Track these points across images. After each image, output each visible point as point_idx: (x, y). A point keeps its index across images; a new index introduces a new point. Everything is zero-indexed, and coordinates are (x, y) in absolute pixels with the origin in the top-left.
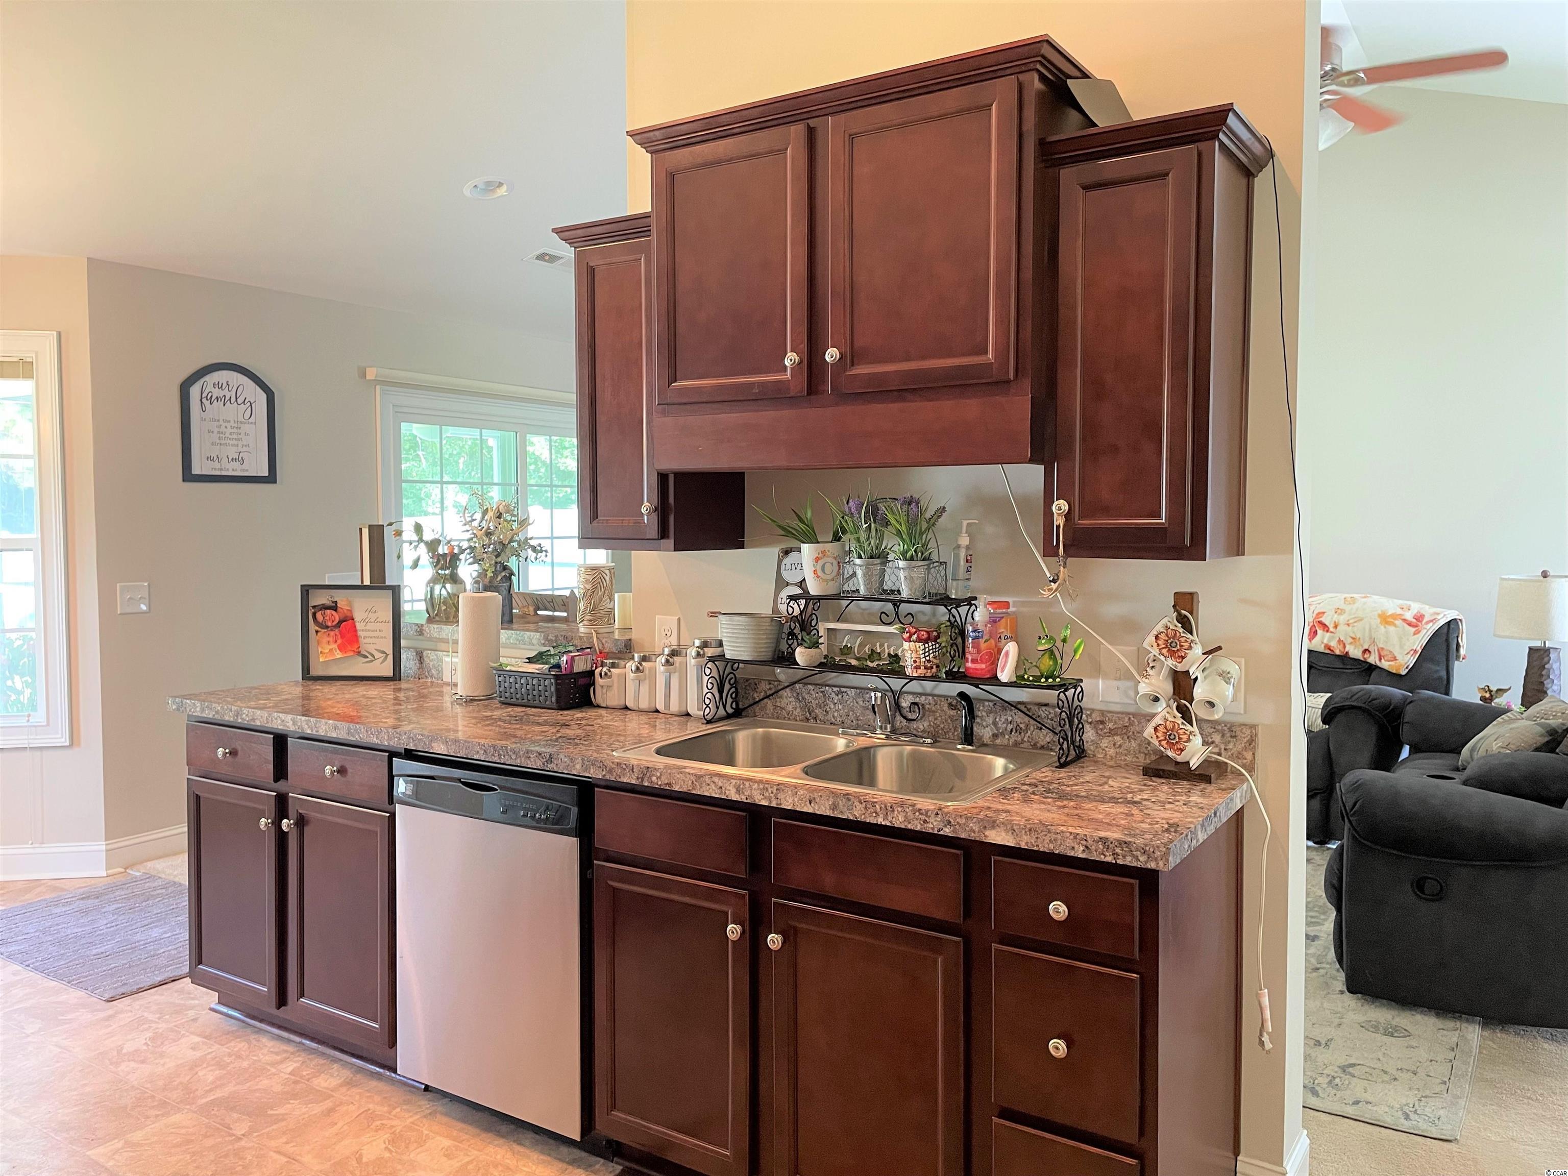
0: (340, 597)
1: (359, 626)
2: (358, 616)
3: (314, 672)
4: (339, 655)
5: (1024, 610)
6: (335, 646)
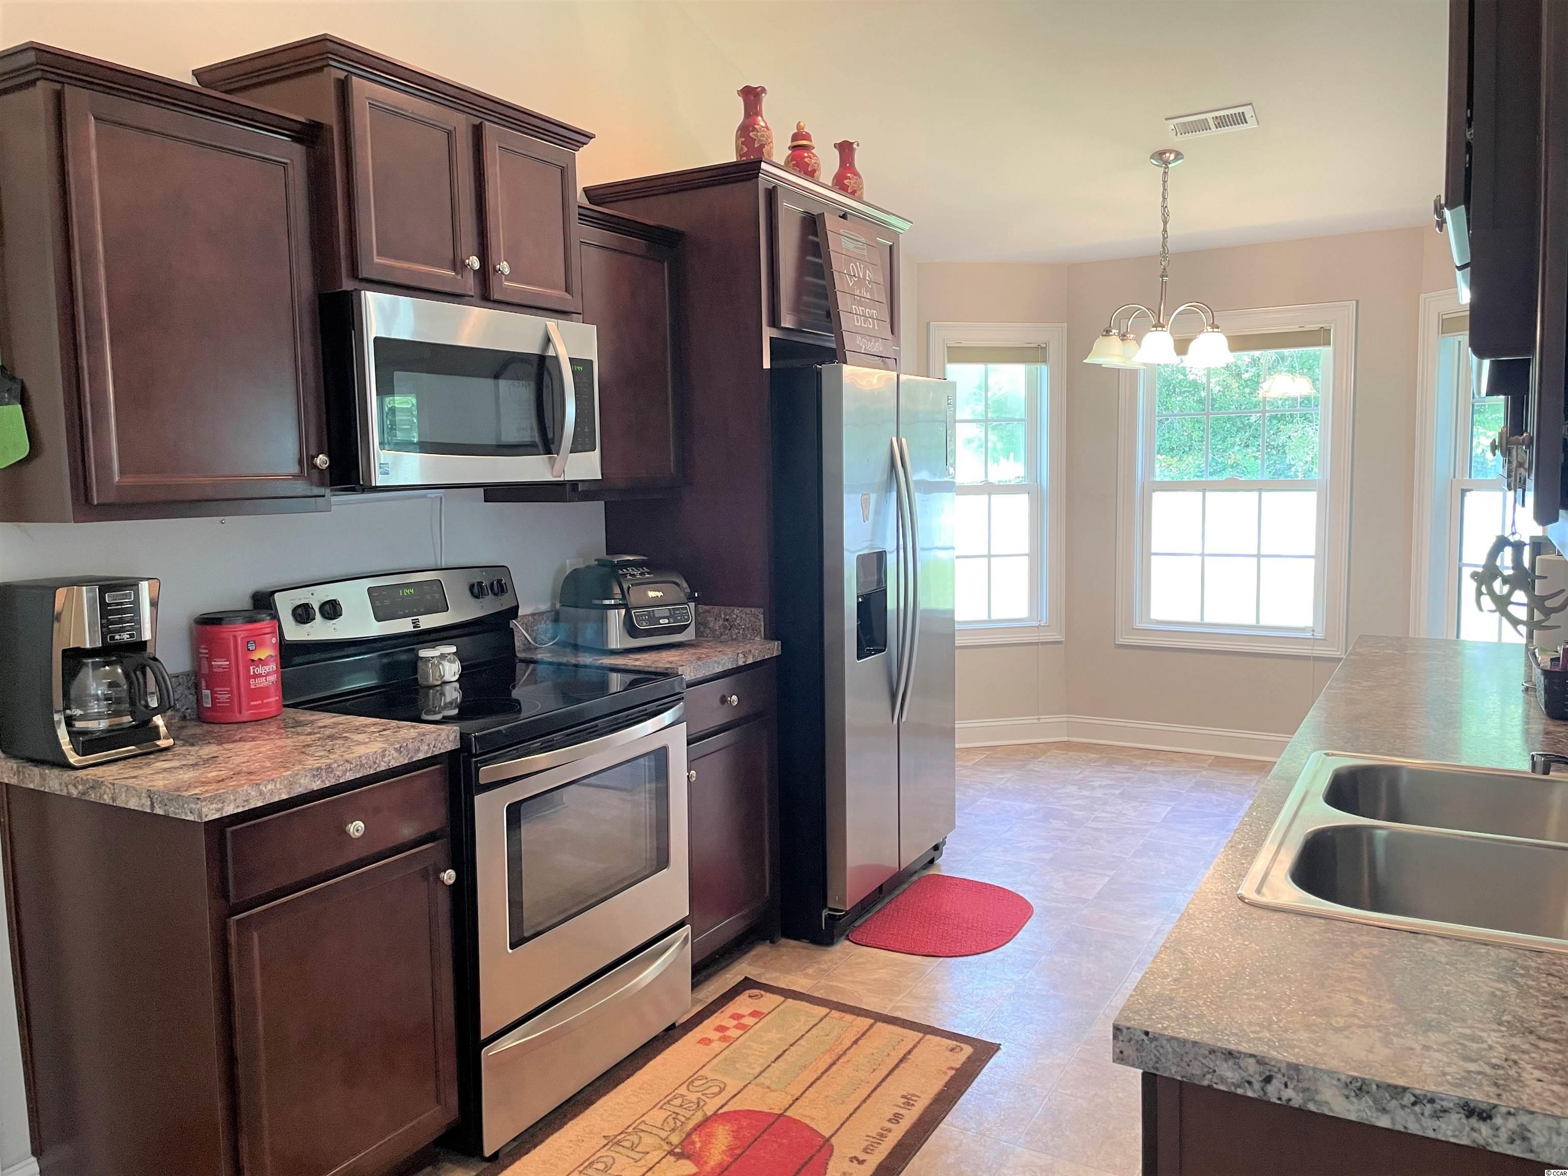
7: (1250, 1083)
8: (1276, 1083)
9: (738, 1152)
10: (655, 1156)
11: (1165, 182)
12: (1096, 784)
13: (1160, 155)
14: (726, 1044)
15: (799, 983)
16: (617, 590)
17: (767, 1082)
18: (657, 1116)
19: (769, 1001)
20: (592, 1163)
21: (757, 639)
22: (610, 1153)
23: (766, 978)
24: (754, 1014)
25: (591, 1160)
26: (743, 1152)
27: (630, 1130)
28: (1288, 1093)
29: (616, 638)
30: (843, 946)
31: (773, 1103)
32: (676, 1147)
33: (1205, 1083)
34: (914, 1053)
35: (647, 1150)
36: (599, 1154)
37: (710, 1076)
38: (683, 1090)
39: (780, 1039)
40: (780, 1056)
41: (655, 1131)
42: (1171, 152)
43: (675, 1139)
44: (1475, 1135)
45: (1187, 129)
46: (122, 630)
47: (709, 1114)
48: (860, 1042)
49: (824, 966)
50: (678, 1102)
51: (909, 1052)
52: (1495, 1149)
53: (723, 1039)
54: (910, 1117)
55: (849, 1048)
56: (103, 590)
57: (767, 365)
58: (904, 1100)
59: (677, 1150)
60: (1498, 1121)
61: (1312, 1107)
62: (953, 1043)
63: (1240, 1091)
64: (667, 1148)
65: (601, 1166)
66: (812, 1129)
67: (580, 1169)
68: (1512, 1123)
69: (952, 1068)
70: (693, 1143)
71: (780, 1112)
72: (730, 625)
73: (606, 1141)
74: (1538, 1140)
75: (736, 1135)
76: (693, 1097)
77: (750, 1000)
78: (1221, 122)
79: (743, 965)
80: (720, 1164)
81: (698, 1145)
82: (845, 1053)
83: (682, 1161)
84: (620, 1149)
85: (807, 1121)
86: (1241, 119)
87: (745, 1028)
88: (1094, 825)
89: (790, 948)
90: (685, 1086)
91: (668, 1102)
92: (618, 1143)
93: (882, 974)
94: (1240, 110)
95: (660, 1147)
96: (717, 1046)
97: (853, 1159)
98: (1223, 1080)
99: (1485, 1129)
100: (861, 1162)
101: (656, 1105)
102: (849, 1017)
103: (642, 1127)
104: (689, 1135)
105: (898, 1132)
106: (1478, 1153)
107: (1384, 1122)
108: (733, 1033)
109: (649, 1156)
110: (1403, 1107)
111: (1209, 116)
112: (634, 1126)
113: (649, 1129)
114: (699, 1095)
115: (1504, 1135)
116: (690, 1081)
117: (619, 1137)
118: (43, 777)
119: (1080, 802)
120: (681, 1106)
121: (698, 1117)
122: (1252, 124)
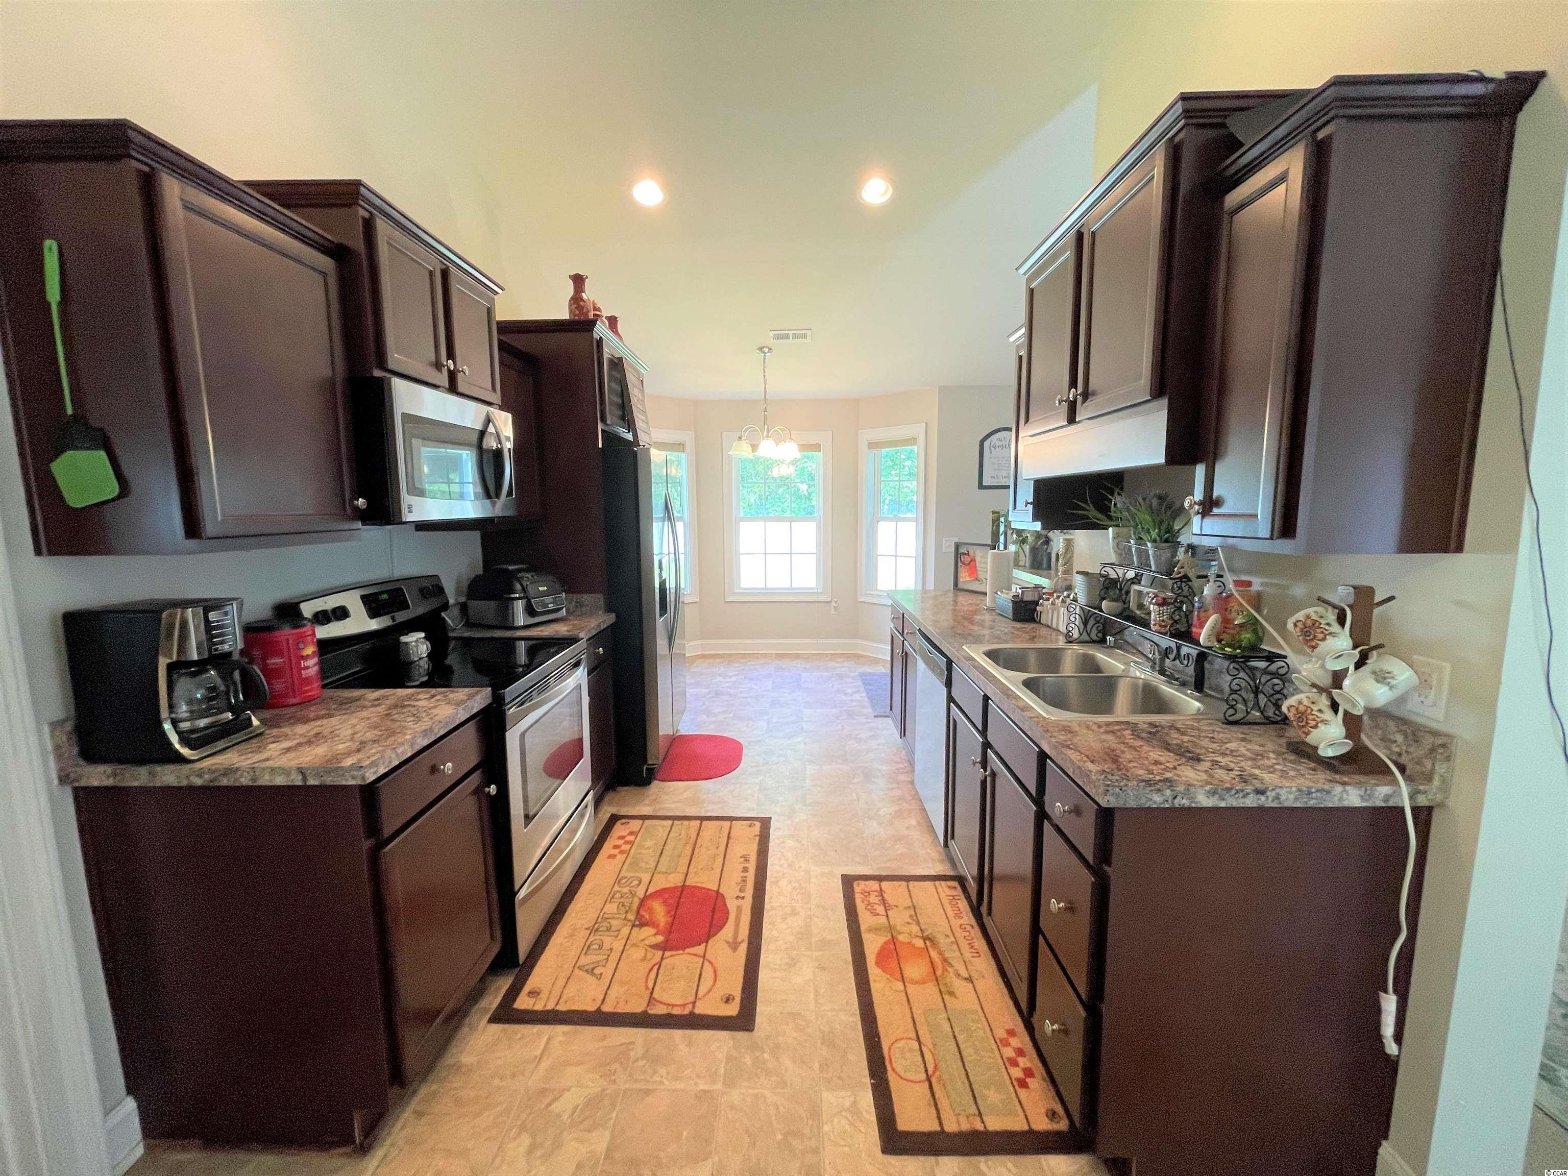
0: (971, 549)
1: (978, 565)
2: (978, 559)
3: (960, 586)
4: (968, 579)
5: (1267, 589)
6: (966, 574)
7: (1167, 801)
8: (1179, 798)
9: (673, 913)
10: (626, 931)
11: (764, 362)
12: (730, 674)
13: (761, 349)
14: (625, 855)
15: (646, 810)
16: (518, 587)
17: (664, 870)
18: (611, 908)
19: (635, 825)
20: (589, 947)
21: (600, 612)
22: (595, 937)
23: (623, 811)
24: (631, 833)
25: (588, 944)
26: (676, 912)
27: (600, 920)
28: (1184, 801)
29: (521, 618)
30: (656, 785)
31: (675, 880)
32: (635, 921)
33: (1147, 806)
34: (732, 833)
35: (619, 928)
36: (590, 940)
37: (629, 875)
38: (616, 888)
39: (656, 844)
40: (661, 853)
41: (616, 916)
42: (766, 347)
43: (631, 917)
44: (1259, 802)
45: (778, 337)
46: (222, 642)
47: (642, 896)
48: (700, 834)
49: (654, 797)
50: (618, 895)
51: (729, 833)
52: (1267, 806)
53: (622, 852)
54: (752, 866)
55: (697, 839)
56: (206, 611)
57: (600, 446)
58: (743, 859)
59: (637, 923)
60: (1268, 793)
61: (1193, 805)
62: (749, 823)
63: (1162, 806)
64: (630, 924)
65: (596, 947)
66: (705, 888)
67: (584, 952)
68: (1274, 794)
69: (755, 836)
70: (643, 916)
71: (681, 884)
72: (580, 605)
73: (589, 932)
74: (1283, 798)
75: (665, 903)
76: (626, 890)
77: (623, 827)
78: (795, 336)
79: (605, 807)
80: (667, 923)
81: (647, 917)
82: (696, 842)
83: (644, 929)
84: (600, 933)
85: (700, 885)
86: (805, 336)
87: (631, 843)
88: (742, 695)
89: (626, 792)
90: (616, 885)
91: (613, 897)
92: (597, 930)
93: (687, 794)
94: (805, 332)
95: (626, 925)
96: (620, 858)
97: (738, 897)
98: (1155, 802)
99: (1263, 798)
100: (743, 898)
101: (606, 901)
102: (686, 823)
103: (606, 916)
104: (638, 912)
105: (751, 876)
106: (1261, 809)
107: (1223, 804)
108: (626, 847)
109: (622, 932)
110: (1231, 796)
111: (791, 333)
112: (601, 917)
113: (610, 916)
114: (628, 888)
115: (1270, 799)
116: (618, 881)
117: (596, 926)
118: (152, 774)
119: (727, 685)
120: (622, 897)
121: (636, 902)
122: (809, 340)
